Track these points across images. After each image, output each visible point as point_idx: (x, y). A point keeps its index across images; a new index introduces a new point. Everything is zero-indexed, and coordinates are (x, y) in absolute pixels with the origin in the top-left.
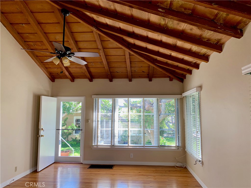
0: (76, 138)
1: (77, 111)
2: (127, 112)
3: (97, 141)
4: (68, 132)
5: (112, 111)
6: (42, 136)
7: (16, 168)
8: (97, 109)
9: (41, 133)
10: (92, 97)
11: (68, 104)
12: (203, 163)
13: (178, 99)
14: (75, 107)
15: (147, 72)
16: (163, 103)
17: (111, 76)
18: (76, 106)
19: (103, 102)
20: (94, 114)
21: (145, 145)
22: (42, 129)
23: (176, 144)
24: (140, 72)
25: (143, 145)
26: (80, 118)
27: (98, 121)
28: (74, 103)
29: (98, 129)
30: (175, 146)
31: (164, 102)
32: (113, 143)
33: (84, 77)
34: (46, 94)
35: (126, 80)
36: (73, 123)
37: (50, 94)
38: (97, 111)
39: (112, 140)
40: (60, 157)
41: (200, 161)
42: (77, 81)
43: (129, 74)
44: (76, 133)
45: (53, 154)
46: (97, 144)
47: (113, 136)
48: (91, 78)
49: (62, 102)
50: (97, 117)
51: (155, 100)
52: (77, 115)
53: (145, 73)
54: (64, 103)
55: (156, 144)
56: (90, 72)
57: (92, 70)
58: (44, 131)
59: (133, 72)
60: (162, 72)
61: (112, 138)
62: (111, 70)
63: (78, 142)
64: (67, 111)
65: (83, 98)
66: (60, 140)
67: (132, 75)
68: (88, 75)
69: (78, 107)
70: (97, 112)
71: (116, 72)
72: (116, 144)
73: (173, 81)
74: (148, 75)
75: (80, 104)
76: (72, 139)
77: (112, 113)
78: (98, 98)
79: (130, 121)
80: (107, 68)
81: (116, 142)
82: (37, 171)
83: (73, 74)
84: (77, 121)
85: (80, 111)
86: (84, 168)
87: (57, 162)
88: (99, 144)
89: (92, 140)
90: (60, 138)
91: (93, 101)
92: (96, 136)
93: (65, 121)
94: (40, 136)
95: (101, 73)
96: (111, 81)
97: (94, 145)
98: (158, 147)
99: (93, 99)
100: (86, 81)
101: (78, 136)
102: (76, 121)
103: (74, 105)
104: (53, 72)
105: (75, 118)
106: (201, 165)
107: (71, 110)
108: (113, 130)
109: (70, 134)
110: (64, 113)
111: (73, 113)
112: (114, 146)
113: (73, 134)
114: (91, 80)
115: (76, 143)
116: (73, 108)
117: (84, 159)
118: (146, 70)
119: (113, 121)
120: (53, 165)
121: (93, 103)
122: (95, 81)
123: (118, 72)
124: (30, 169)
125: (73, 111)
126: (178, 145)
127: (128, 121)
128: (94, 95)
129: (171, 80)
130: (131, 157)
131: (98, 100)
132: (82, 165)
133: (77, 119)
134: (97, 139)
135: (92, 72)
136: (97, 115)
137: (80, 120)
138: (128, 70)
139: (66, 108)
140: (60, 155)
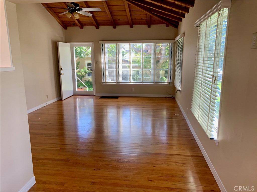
0: (89, 80)
1: (87, 55)
2: (129, 56)
3: (106, 79)
4: (81, 75)
5: (117, 55)
6: (62, 74)
7: (47, 96)
8: (104, 53)
9: (62, 72)
10: (99, 42)
11: (79, 49)
12: (181, 92)
13: (172, 43)
14: (86, 52)
15: (145, 19)
16: (163, 47)
17: (114, 24)
18: (87, 50)
19: (110, 47)
20: (102, 57)
21: (143, 82)
22: (62, 69)
23: (168, 80)
24: (139, 20)
25: (142, 82)
26: (91, 62)
27: (105, 63)
28: (84, 48)
29: (105, 69)
30: (167, 82)
31: (165, 46)
32: (118, 81)
33: (91, 24)
34: (61, 40)
35: (128, 27)
36: (85, 67)
37: (64, 40)
38: (104, 54)
39: (117, 78)
40: (77, 91)
41: (179, 90)
42: (86, 28)
43: (130, 21)
44: (88, 76)
45: (72, 89)
46: (106, 81)
47: (118, 75)
48: (98, 25)
49: (74, 47)
50: (104, 59)
51: (153, 45)
52: (88, 59)
53: (144, 20)
54: (75, 47)
55: (152, 81)
56: (96, 20)
57: (98, 18)
58: (63, 70)
59: (133, 19)
60: (157, 19)
61: (117, 76)
62: (114, 18)
63: (91, 84)
64: (79, 55)
65: (92, 43)
66: (76, 79)
67: (132, 22)
68: (94, 23)
69: (89, 52)
70: (104, 56)
71: (119, 19)
72: (120, 81)
73: (169, 27)
74: (147, 21)
75: (90, 49)
76: (85, 81)
77: (117, 56)
78: (104, 43)
79: (131, 63)
80: (110, 16)
81: (120, 80)
82: (62, 99)
83: (81, 22)
84: (89, 65)
85: (90, 55)
86: (96, 98)
87: (75, 94)
88: (107, 81)
89: (102, 78)
90: (76, 77)
91: (100, 46)
92: (105, 75)
93: (77, 65)
94: (61, 74)
95: (105, 21)
96: (115, 27)
97: (103, 82)
98: (154, 83)
99: (100, 45)
100: (93, 28)
101: (90, 78)
102: (87, 65)
103: (84, 50)
104: (65, 21)
105: (87, 62)
106: (180, 93)
107: (83, 55)
108: (118, 70)
109: (83, 76)
110: (76, 57)
111: (84, 57)
112: (119, 82)
113: (86, 77)
114: (97, 27)
115: (89, 85)
116: (84, 52)
117: (96, 93)
118: (144, 17)
119: (117, 63)
120: (73, 97)
121: (100, 47)
122: (101, 28)
123: (120, 20)
124: (56, 98)
125: (84, 55)
126: (169, 81)
127: (130, 63)
128: (101, 40)
129: (167, 26)
130: (132, 91)
131: (104, 45)
132: (95, 96)
133: (89, 63)
134: (106, 78)
135: (98, 20)
136: (104, 58)
137: (91, 64)
138: (129, 18)
139: (77, 52)
140: (77, 90)
